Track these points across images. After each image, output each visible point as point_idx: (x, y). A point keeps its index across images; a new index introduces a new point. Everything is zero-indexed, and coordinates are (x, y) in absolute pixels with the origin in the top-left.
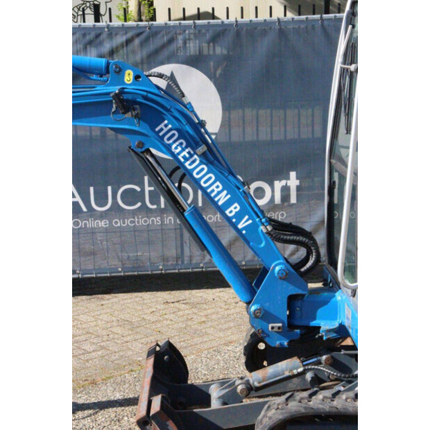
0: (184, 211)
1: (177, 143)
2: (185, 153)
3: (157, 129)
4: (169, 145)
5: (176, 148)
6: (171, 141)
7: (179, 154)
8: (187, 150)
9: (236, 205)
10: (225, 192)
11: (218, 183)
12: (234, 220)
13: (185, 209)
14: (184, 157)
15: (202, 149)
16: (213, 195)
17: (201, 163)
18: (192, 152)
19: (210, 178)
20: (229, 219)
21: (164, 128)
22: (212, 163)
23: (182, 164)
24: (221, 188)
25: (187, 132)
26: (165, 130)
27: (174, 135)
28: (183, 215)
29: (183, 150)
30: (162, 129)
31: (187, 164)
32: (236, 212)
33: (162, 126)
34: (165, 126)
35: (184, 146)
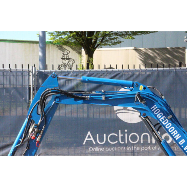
0: (161, 142)
1: (159, 114)
2: (162, 118)
3: (151, 108)
4: (156, 115)
5: (159, 116)
6: (157, 113)
7: (160, 118)
8: (163, 117)
9: (183, 140)
10: (179, 134)
11: (176, 131)
12: (182, 146)
13: (161, 141)
14: (162, 120)
15: (170, 116)
16: (173, 135)
17: (169, 122)
18: (165, 118)
19: (173, 129)
20: (180, 146)
21: (154, 108)
22: (174, 122)
23: (161, 123)
24: (177, 132)
25: (164, 110)
26: (155, 109)
27: (158, 111)
28: (161, 143)
29: (162, 117)
30: (153, 109)
31: (163, 123)
32: (183, 143)
33: (153, 107)
34: (155, 107)
35: (162, 115)
